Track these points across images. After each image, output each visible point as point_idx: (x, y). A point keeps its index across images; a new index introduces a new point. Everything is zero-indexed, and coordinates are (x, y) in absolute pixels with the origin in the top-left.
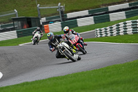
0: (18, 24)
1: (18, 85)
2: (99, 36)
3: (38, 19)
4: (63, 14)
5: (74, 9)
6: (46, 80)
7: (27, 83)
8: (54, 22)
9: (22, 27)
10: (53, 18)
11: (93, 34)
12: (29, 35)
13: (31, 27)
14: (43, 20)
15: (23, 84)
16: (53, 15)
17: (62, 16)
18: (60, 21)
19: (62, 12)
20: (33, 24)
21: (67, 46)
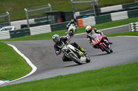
0: (51, 18)
1: (52, 78)
2: (133, 30)
3: (72, 13)
4: (97, 8)
5: (108, 3)
6: (80, 73)
7: (61, 77)
8: (88, 16)
9: (56, 21)
10: (86, 13)
11: (127, 28)
12: (63, 29)
13: (65, 21)
14: (77, 14)
15: (58, 78)
16: (87, 9)
17: (96, 11)
18: (93, 15)
19: (96, 7)
20: (67, 18)
21: (73, 48)
